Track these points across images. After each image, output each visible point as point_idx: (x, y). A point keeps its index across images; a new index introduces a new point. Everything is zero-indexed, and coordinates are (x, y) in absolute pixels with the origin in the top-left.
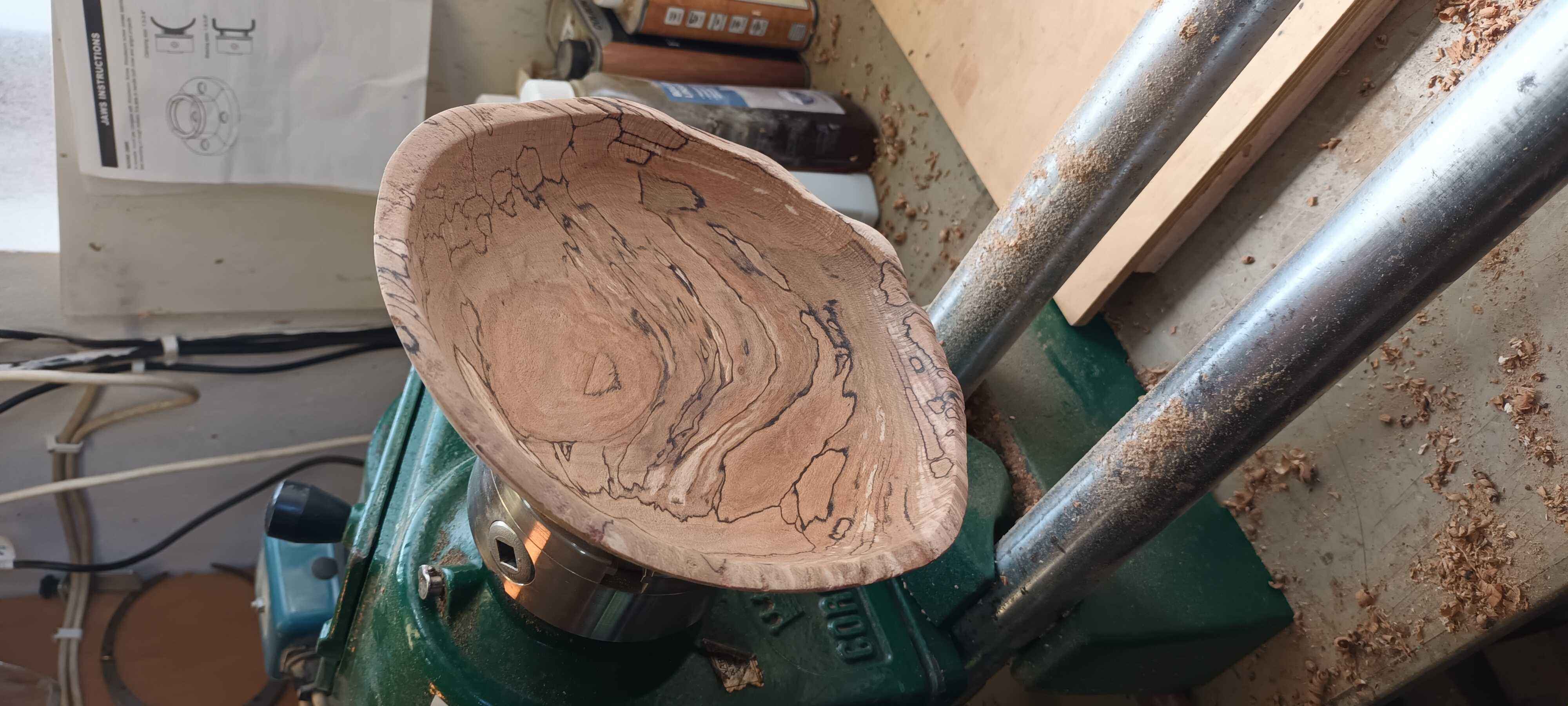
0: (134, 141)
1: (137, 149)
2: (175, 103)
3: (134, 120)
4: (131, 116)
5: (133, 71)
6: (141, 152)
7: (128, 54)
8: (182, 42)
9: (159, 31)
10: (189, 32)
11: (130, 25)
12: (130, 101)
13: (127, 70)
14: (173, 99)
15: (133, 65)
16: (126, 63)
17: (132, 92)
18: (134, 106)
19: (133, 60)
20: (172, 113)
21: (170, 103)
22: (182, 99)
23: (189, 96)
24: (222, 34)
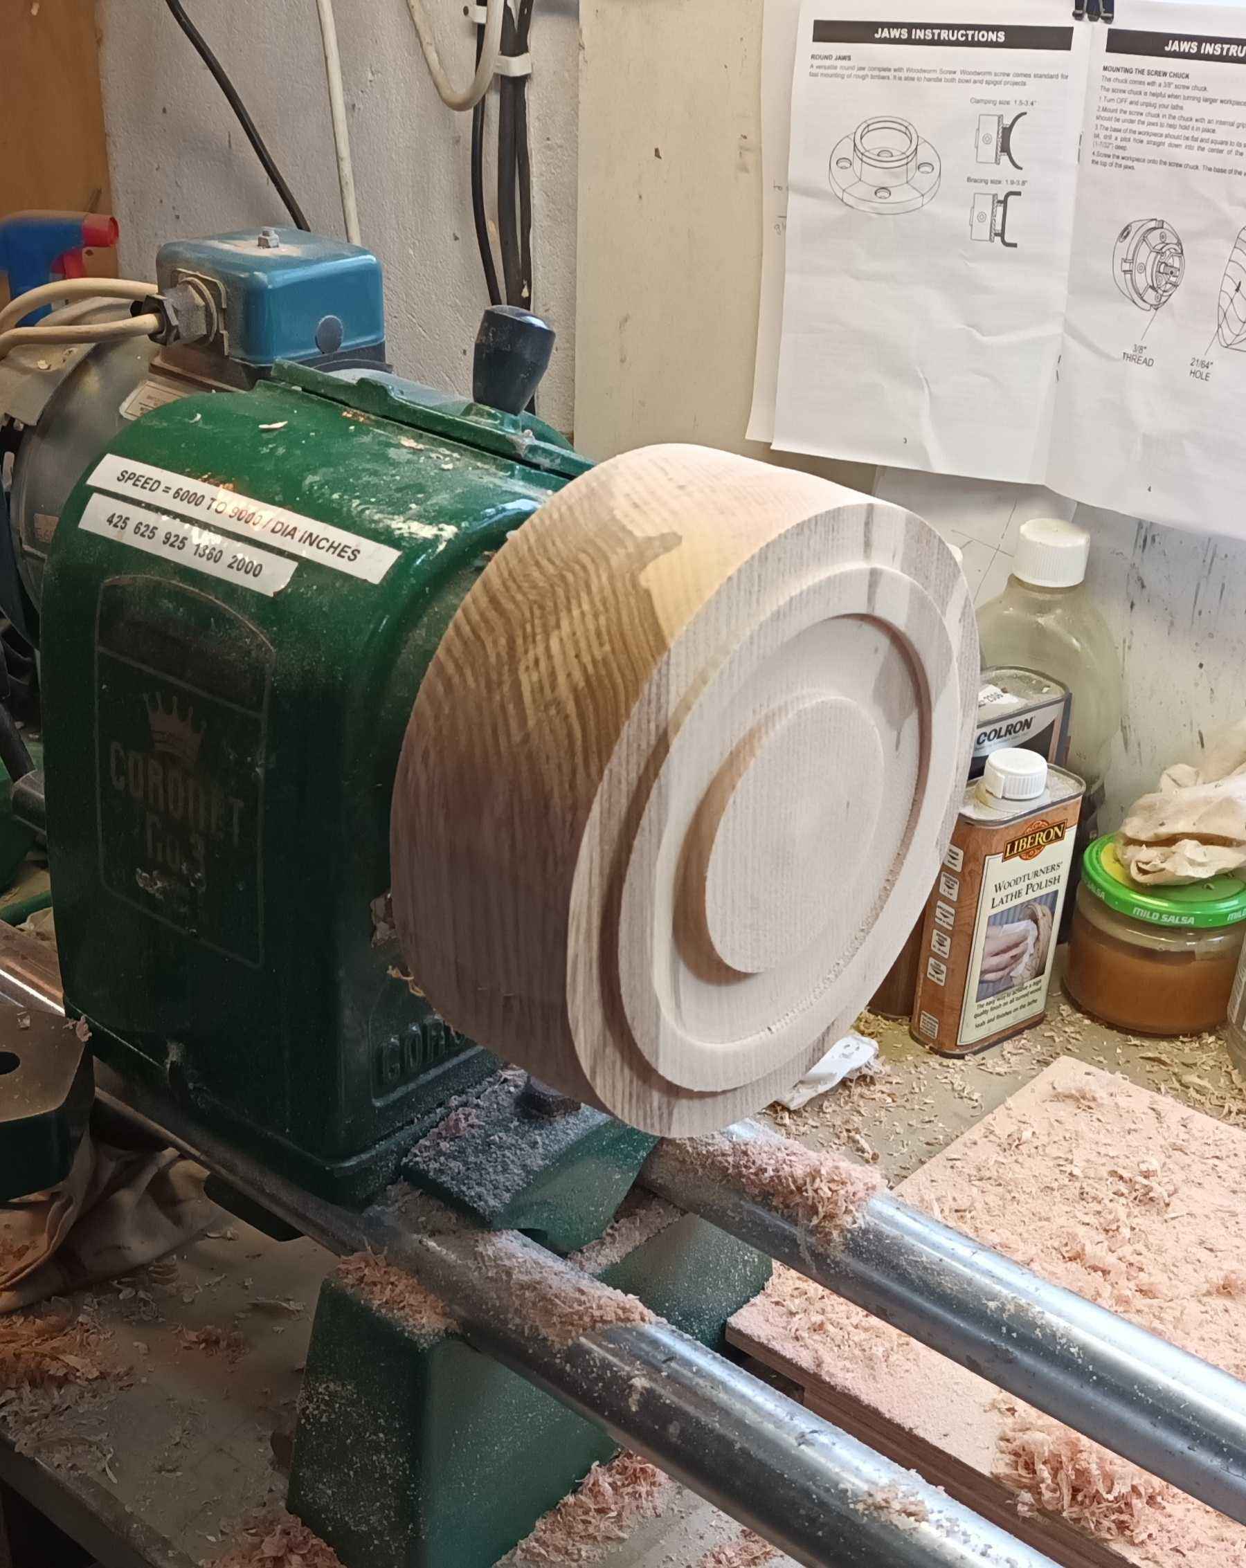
0: (853, 68)
1: (838, 71)
2: (906, 132)
3: (882, 73)
4: (887, 70)
5: (953, 80)
6: (836, 75)
7: (973, 76)
8: (991, 149)
9: (1007, 122)
10: (1004, 158)
11: (1016, 83)
12: (908, 70)
13: (953, 72)
14: (910, 127)
15: (960, 81)
16: (963, 72)
17: (922, 75)
18: (903, 75)
19: (967, 81)
20: (891, 125)
21: (906, 124)
22: (910, 141)
23: (916, 149)
24: (999, 202)
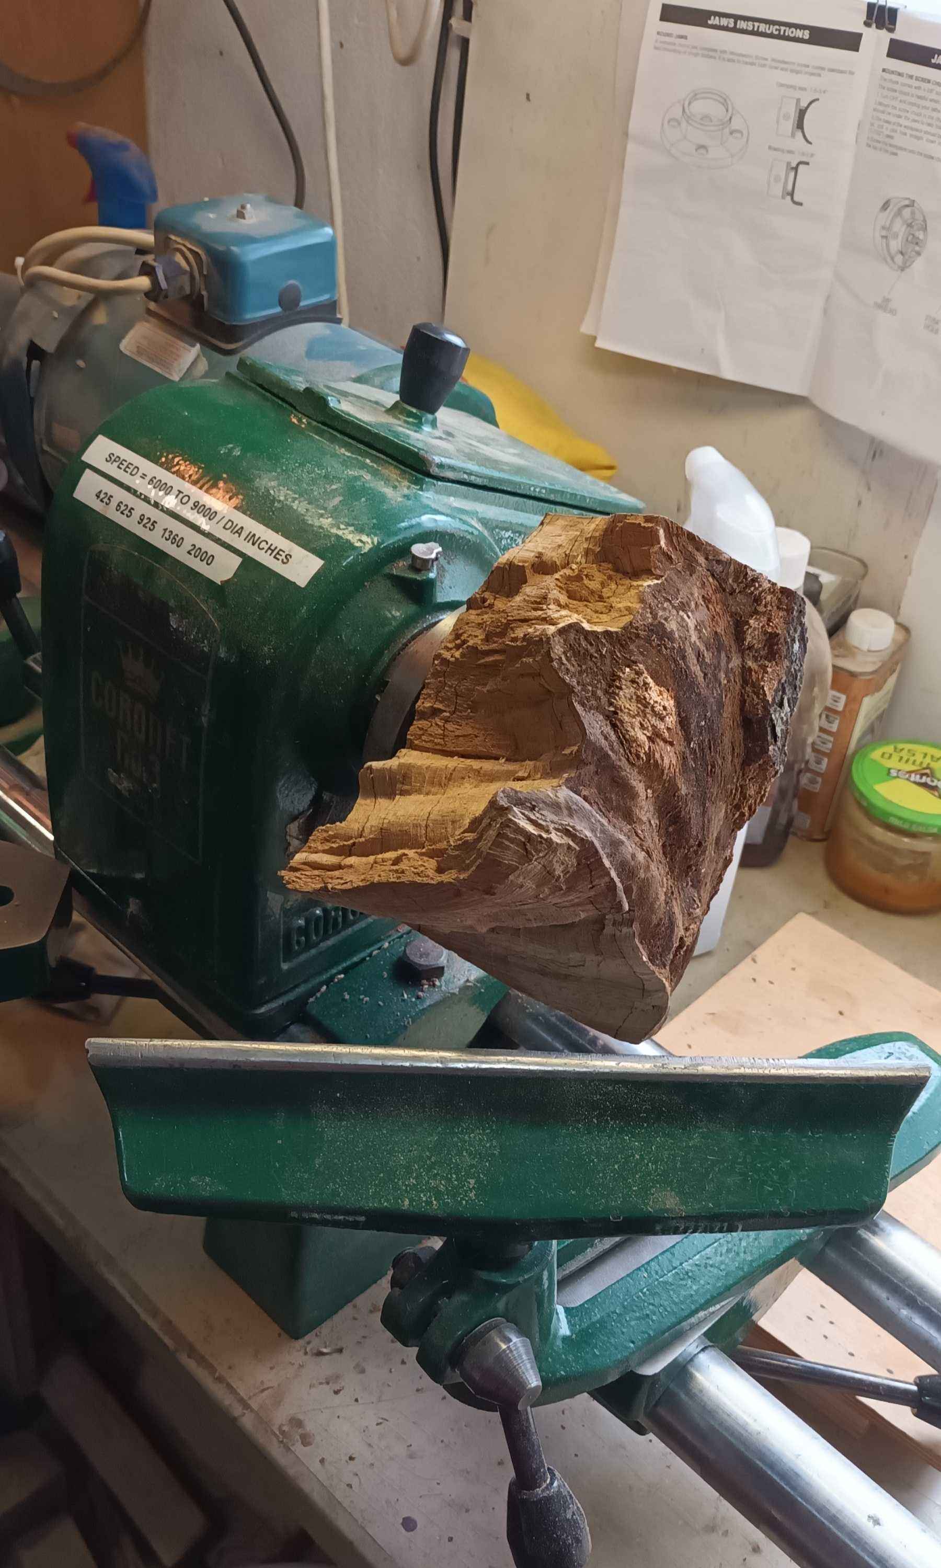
0: (688, 46)
1: (679, 48)
2: (725, 102)
3: (710, 53)
4: (715, 51)
5: (764, 66)
6: (674, 51)
7: (781, 64)
8: (790, 124)
9: (804, 104)
10: (799, 134)
11: (812, 74)
12: (732, 53)
13: (766, 59)
14: (728, 100)
15: (771, 67)
16: (773, 60)
17: (741, 59)
18: (727, 56)
19: (776, 68)
20: (714, 97)
21: (725, 96)
22: (727, 111)
23: (730, 119)
24: (792, 168)
